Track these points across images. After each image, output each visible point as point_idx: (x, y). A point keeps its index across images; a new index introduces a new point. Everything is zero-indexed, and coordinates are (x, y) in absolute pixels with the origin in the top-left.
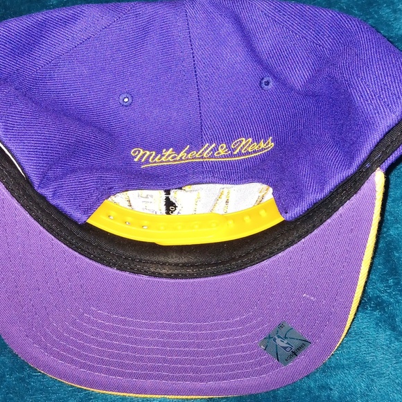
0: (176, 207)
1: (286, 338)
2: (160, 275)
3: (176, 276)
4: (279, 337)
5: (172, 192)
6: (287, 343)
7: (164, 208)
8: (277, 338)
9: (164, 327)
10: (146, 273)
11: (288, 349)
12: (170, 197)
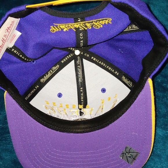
0: (83, 113)
1: (129, 152)
2: (78, 133)
3: (83, 132)
4: (127, 152)
5: (82, 110)
6: (131, 155)
7: (79, 114)
8: (126, 153)
9: (82, 154)
10: (72, 132)
11: (131, 157)
12: (81, 111)
